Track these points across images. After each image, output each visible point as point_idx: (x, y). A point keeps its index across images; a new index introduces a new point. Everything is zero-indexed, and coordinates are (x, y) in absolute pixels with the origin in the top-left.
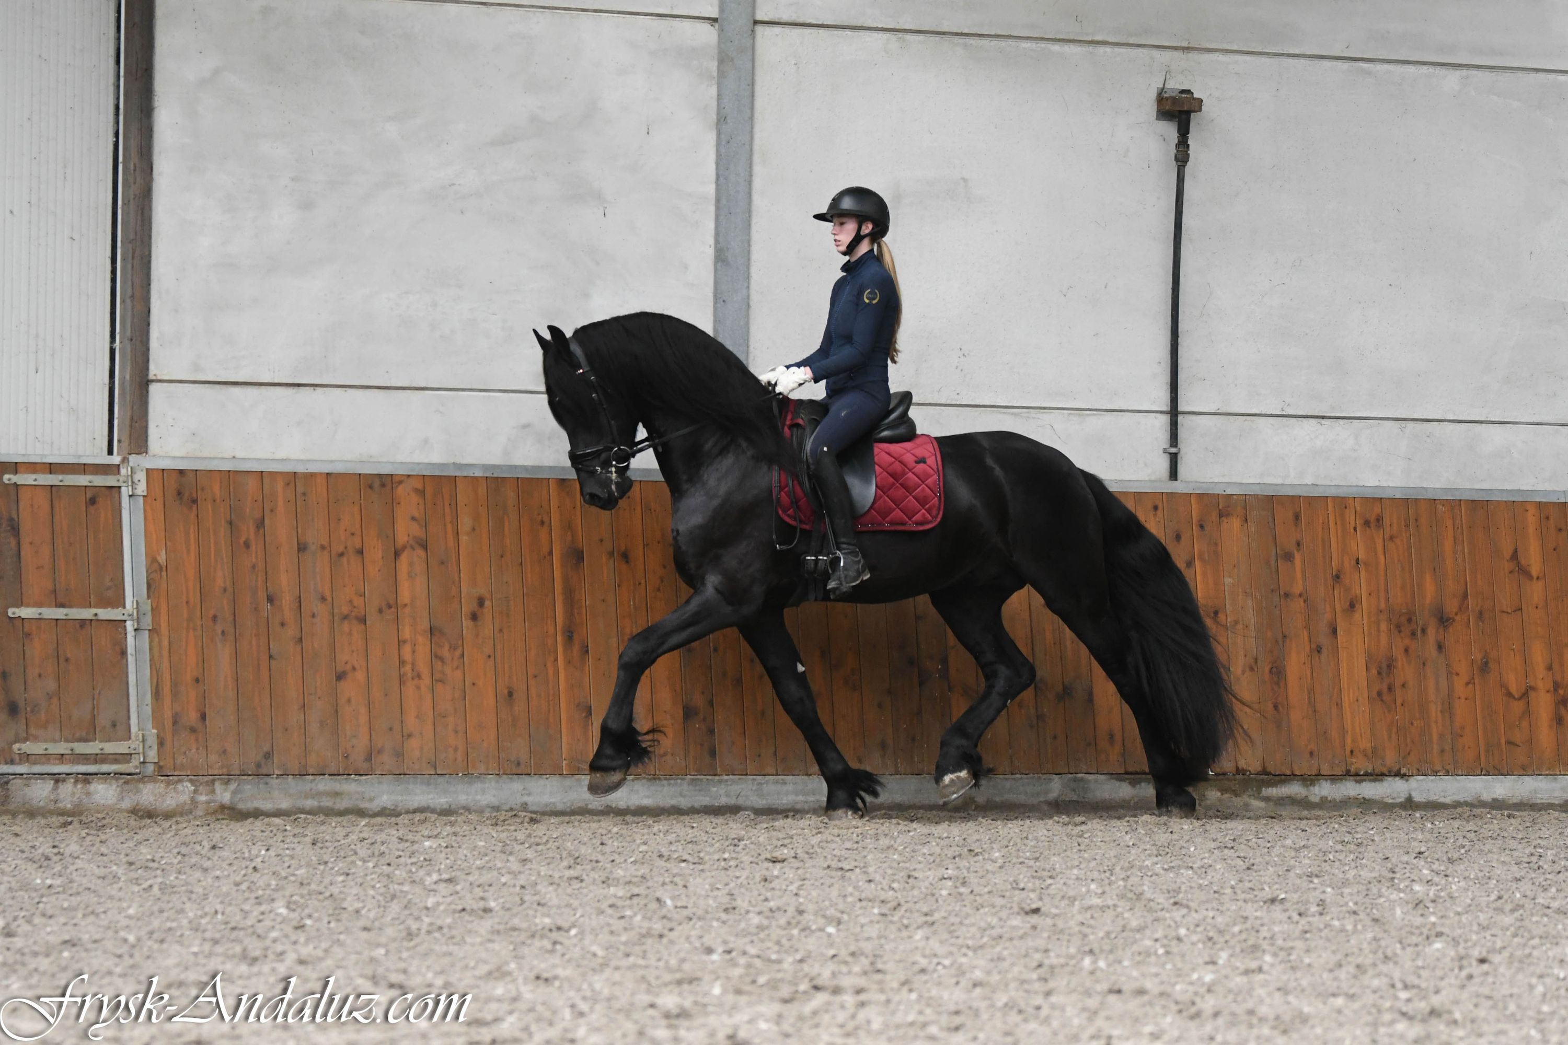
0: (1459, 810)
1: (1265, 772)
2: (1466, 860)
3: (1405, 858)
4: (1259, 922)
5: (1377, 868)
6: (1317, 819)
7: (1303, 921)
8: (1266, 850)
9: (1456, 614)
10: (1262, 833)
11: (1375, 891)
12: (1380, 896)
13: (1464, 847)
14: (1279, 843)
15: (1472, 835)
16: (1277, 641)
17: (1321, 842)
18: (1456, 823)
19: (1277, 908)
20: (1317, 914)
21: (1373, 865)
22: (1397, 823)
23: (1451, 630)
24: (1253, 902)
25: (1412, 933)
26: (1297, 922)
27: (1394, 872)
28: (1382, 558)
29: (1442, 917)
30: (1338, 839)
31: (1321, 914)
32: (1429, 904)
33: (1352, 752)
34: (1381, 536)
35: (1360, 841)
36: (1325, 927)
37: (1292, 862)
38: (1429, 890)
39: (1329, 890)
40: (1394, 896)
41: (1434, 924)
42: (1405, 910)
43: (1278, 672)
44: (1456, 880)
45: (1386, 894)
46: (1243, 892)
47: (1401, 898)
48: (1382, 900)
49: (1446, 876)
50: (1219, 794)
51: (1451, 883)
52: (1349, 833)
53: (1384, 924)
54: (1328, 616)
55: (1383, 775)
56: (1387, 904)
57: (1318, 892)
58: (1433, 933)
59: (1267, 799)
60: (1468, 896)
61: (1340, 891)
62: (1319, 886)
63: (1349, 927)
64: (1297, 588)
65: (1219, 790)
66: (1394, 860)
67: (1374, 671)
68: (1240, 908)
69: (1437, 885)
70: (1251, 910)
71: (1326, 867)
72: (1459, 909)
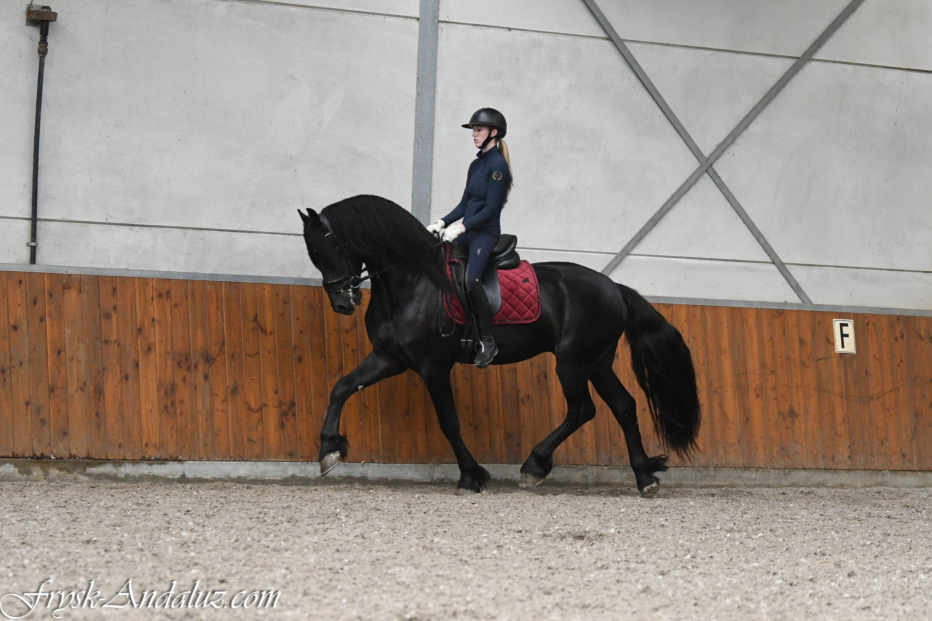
0: (216, 483)
1: (88, 457)
2: (217, 516)
3: (178, 514)
4: (78, 555)
5: (159, 520)
6: (122, 489)
7: (107, 555)
8: (87, 509)
9: (217, 356)
10: (85, 497)
11: (156, 535)
12: (159, 539)
13: (216, 507)
14: (96, 504)
15: (222, 500)
16: (99, 372)
17: (123, 504)
18: (213, 492)
19: (91, 546)
20: (116, 551)
21: (157, 519)
22: (174, 491)
23: (213, 366)
24: (75, 542)
25: (178, 564)
26: (103, 556)
27: (170, 524)
28: (170, 319)
29: (199, 553)
30: (135, 502)
31: (119, 551)
32: (191, 545)
33: (146, 444)
34: (170, 304)
35: (149, 503)
36: (121, 559)
37: (104, 516)
38: (192, 535)
39: (126, 535)
40: (169, 539)
41: (193, 557)
42: (175, 548)
43: (99, 392)
44: (210, 529)
45: (163, 538)
46: (69, 536)
47: (173, 541)
48: (161, 541)
49: (204, 526)
50: (58, 471)
51: (206, 531)
52: (142, 498)
53: (160, 557)
54: (133, 355)
55: (167, 460)
56: (163, 544)
57: (118, 536)
58: (192, 563)
59: (90, 475)
60: (216, 539)
61: (133, 536)
62: (120, 532)
63: (137, 559)
64: (114, 337)
65: (58, 469)
66: (170, 516)
67: (163, 392)
68: (66, 546)
69: (197, 532)
70: (74, 548)
71: (125, 520)
72: (210, 548)
